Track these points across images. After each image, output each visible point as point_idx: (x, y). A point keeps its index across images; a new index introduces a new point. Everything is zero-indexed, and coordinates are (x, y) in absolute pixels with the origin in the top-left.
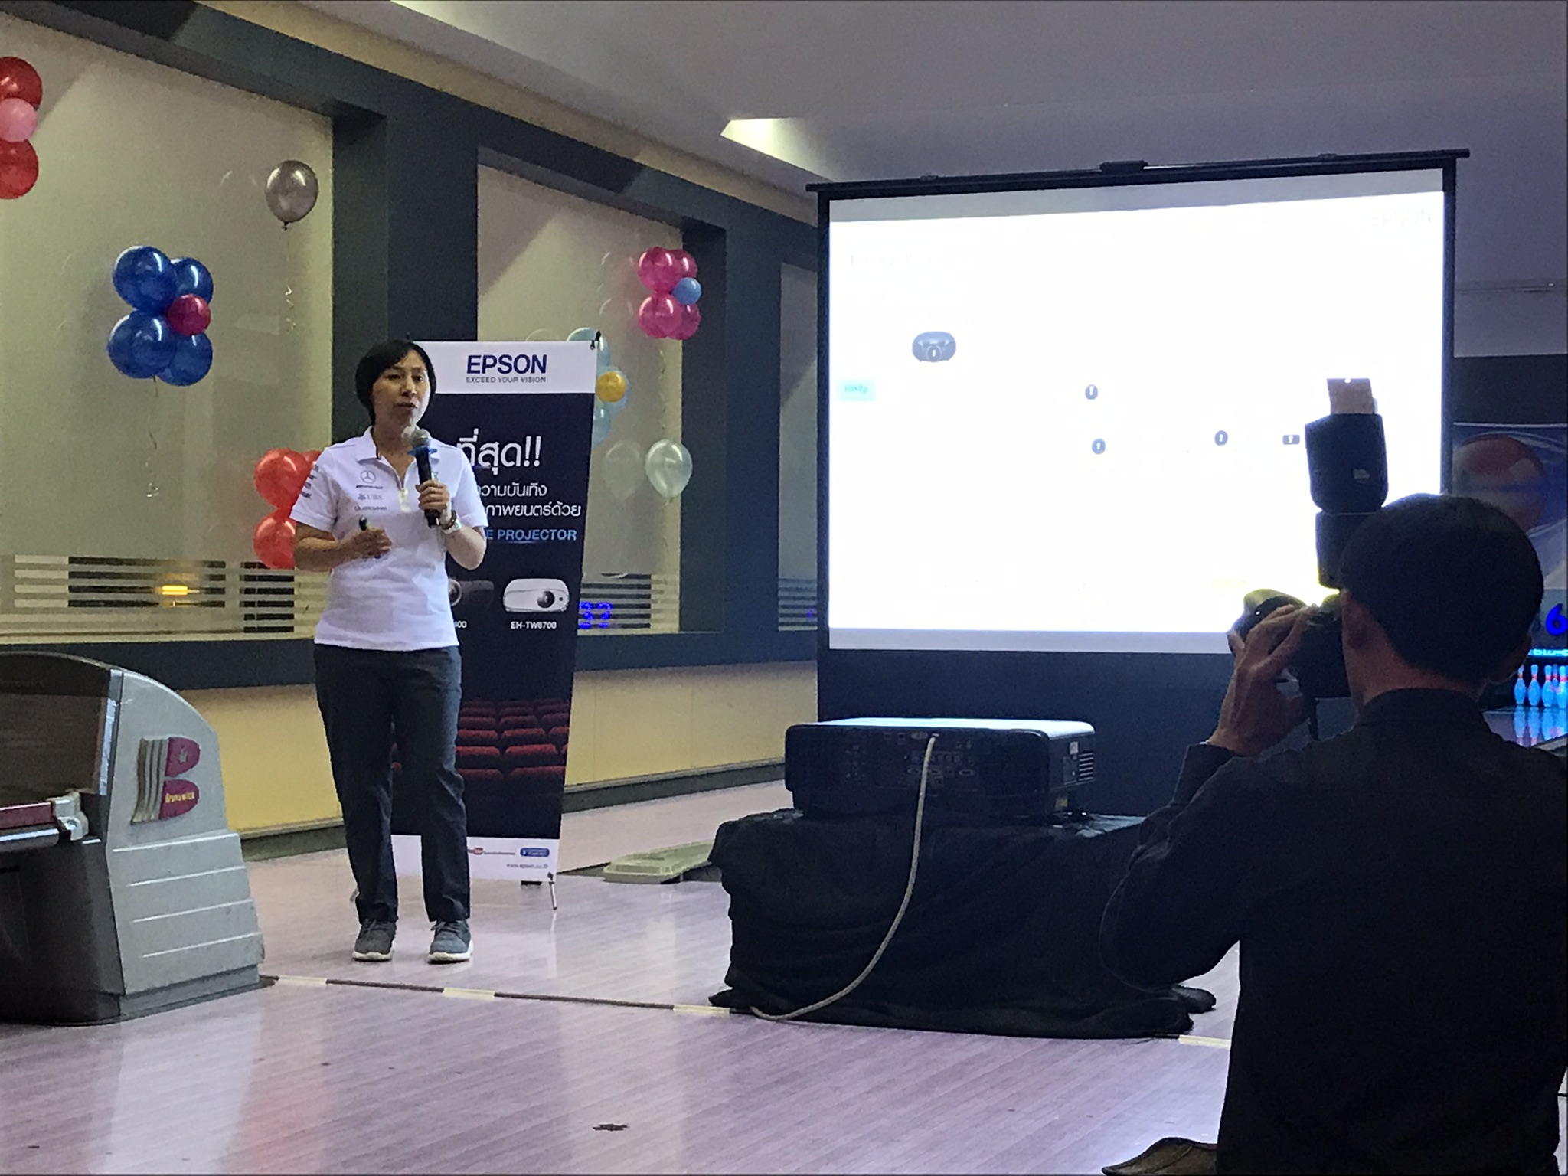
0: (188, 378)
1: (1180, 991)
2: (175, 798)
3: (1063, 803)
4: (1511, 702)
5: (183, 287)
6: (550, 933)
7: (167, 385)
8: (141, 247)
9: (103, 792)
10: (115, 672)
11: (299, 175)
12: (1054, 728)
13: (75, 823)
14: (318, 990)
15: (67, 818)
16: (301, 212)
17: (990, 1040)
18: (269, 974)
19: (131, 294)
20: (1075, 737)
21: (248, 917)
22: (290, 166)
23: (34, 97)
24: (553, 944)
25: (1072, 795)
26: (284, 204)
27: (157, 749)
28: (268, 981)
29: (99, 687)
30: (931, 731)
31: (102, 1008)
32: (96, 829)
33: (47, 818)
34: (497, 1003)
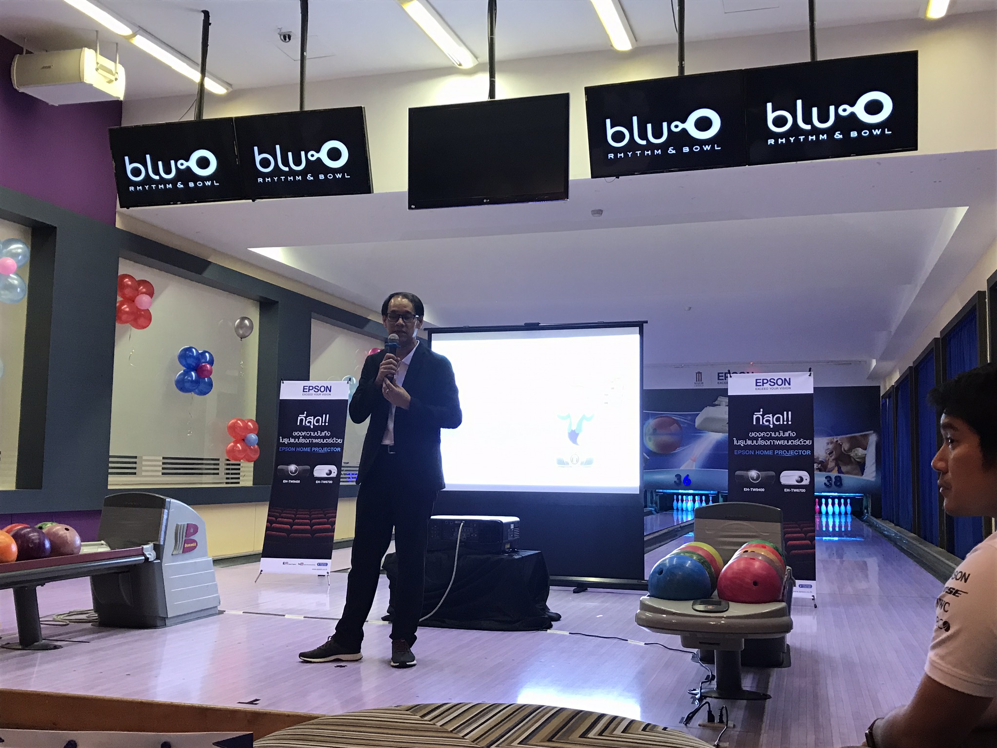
0: (203, 393)
1: (549, 614)
2: (189, 545)
3: (508, 546)
4: (672, 509)
5: (203, 361)
6: (327, 594)
7: (196, 395)
8: (188, 347)
9: (162, 543)
10: (168, 500)
11: (246, 322)
12: (505, 519)
13: (151, 554)
14: (239, 615)
15: (148, 553)
16: (247, 335)
17: (481, 632)
18: (222, 610)
19: (185, 363)
20: (513, 523)
21: (215, 588)
22: (243, 319)
23: (151, 293)
24: (328, 598)
25: (511, 542)
26: (241, 332)
27: (182, 527)
28: (222, 612)
29: (162, 504)
30: (461, 520)
31: (159, 623)
32: (159, 556)
33: (140, 552)
34: (304, 620)
